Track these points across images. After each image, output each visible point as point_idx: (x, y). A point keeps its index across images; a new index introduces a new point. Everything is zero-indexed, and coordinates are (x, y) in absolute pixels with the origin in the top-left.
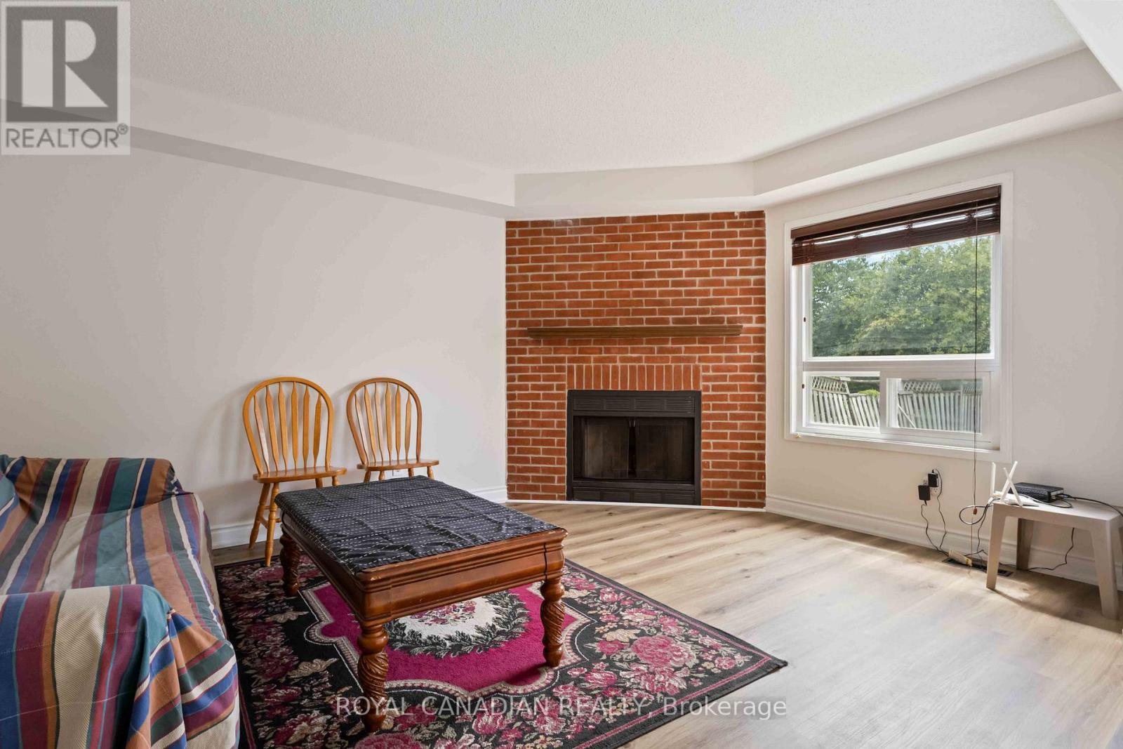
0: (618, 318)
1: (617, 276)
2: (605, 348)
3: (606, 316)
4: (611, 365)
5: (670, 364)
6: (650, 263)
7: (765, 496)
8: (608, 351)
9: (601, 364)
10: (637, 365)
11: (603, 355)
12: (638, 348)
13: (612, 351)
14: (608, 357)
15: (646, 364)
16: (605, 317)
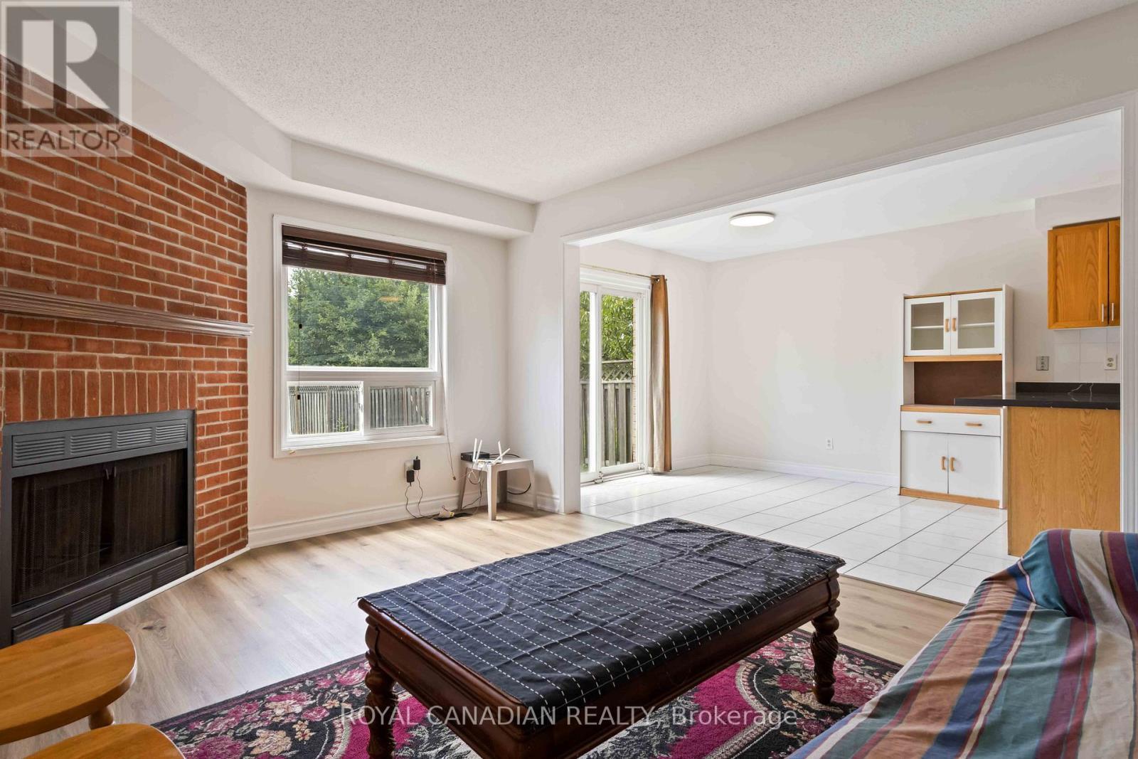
0: (98, 287)
1: (97, 213)
2: (78, 340)
3: (79, 280)
4: (86, 371)
5: (164, 371)
6: (140, 206)
7: (248, 530)
8: (81, 345)
9: (71, 370)
10: (124, 371)
11: (74, 353)
12: (127, 343)
13: (89, 346)
14: (82, 357)
15: (135, 371)
16: (76, 283)
